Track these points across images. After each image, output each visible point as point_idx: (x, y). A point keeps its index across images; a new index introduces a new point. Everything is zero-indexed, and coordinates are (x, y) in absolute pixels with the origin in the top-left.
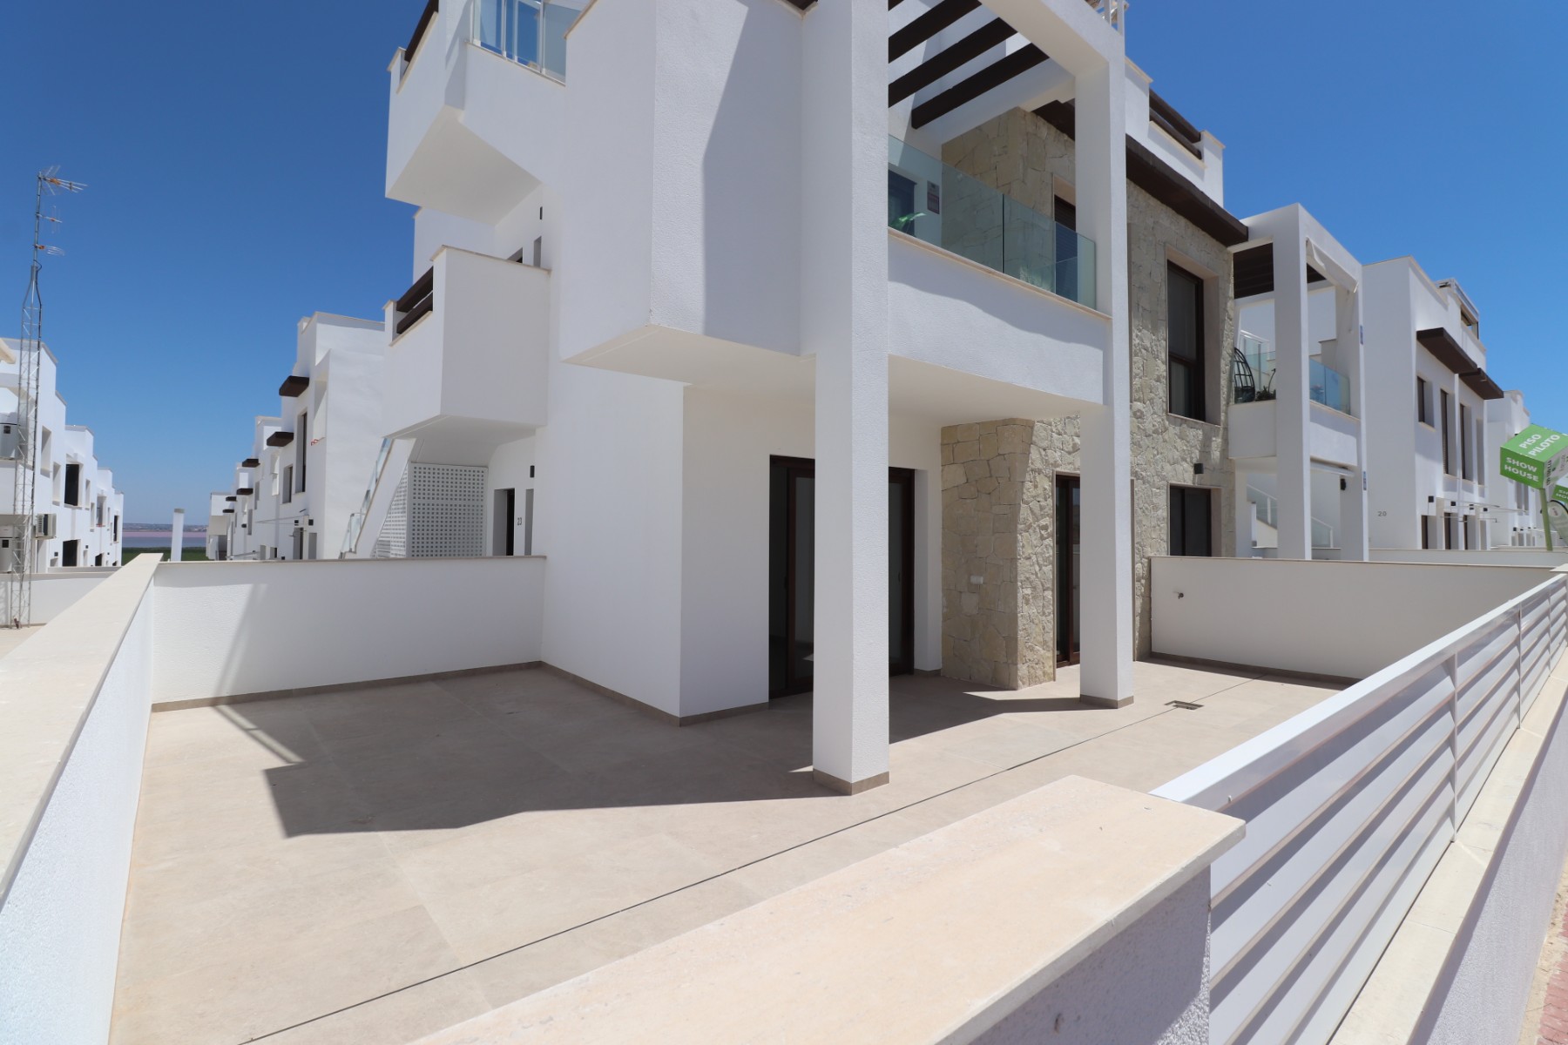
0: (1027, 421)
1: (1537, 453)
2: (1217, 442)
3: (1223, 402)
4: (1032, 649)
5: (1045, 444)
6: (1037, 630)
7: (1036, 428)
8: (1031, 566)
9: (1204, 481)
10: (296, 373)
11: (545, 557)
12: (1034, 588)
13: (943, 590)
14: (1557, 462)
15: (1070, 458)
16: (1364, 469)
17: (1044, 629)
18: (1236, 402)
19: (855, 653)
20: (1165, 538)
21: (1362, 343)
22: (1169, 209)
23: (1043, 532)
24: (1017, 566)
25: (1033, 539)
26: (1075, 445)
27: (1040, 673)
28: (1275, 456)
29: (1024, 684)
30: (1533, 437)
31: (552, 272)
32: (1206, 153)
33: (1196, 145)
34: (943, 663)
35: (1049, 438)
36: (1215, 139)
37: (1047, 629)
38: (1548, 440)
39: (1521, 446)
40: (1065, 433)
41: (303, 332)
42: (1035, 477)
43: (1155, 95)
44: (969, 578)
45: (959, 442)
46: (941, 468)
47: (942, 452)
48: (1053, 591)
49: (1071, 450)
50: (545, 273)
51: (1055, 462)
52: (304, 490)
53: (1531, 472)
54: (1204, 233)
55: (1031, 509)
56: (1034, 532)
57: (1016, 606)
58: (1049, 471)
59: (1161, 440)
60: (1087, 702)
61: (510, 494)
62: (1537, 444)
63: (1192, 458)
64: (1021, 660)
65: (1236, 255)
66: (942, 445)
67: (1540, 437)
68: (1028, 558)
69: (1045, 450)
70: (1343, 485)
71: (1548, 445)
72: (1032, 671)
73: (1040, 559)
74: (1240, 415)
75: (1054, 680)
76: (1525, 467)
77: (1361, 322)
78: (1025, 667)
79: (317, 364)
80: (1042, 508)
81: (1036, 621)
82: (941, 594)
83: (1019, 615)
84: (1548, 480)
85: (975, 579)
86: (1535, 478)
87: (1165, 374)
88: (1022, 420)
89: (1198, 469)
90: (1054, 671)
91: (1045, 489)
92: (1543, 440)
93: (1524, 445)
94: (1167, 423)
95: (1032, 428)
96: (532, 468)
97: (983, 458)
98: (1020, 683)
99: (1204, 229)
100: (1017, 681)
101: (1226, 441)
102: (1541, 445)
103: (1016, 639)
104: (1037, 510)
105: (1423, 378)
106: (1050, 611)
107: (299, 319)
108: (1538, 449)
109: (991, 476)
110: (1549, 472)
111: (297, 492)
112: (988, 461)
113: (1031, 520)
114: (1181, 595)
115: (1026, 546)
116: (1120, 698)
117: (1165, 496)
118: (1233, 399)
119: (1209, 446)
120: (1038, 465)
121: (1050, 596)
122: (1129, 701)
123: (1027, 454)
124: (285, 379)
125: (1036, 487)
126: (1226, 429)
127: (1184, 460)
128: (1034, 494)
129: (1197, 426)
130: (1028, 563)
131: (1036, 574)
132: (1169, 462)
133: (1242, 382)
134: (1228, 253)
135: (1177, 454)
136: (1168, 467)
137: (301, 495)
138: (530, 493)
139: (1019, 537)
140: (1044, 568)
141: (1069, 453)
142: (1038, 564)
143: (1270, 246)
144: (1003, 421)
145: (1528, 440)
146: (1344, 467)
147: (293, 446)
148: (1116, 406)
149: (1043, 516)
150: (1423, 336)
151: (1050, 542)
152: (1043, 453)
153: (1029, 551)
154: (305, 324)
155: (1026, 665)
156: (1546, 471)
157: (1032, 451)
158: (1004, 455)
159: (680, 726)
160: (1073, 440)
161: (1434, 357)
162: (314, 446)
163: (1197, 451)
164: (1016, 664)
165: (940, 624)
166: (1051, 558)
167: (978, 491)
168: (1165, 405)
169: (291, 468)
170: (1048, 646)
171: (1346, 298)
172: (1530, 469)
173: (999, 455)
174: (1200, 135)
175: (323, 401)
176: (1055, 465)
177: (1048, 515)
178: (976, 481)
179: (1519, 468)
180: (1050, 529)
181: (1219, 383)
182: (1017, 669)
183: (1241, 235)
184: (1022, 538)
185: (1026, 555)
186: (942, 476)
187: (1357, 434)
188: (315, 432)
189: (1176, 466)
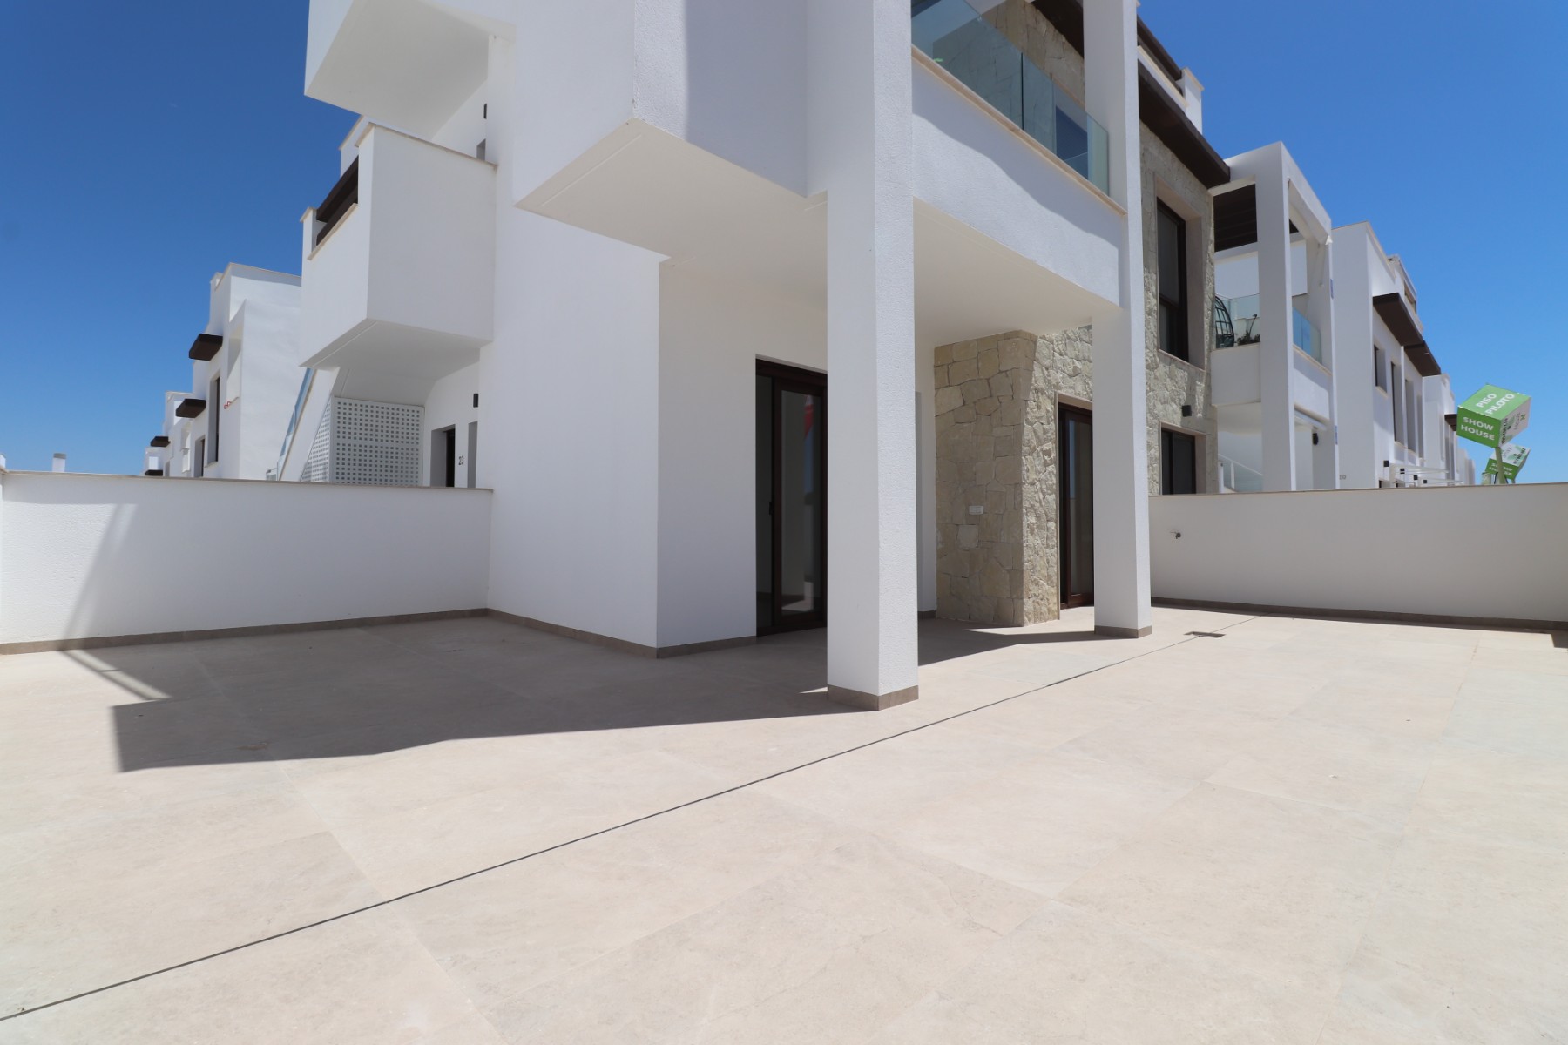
0: (1030, 334)
1: (1493, 411)
2: (1200, 386)
3: (1206, 347)
4: (1037, 583)
5: (1047, 362)
6: (1042, 562)
7: (1038, 344)
8: (1035, 493)
9: (1190, 426)
10: (209, 331)
11: (491, 491)
12: (1038, 517)
13: (938, 524)
14: (1512, 421)
15: (1071, 382)
16: (1336, 423)
17: (1048, 563)
18: (1218, 347)
19: (881, 539)
20: (1157, 480)
21: (1332, 297)
22: (1158, 139)
23: (1046, 457)
24: (1022, 491)
25: (1037, 464)
26: (1075, 368)
27: (1045, 609)
28: (1259, 401)
29: (1029, 620)
30: (1489, 396)
31: (499, 168)
32: (1187, 91)
33: (1178, 82)
34: (938, 603)
35: (1052, 357)
36: (1195, 79)
37: (1051, 563)
38: (1503, 399)
39: (1477, 405)
40: (1066, 354)
41: (217, 288)
42: (1038, 397)
43: (1142, 22)
44: (967, 509)
45: (954, 362)
46: (934, 392)
47: (935, 373)
48: (1056, 522)
49: (1072, 372)
50: (491, 168)
51: (1058, 383)
52: (217, 460)
53: (1487, 431)
54: (1188, 170)
55: (1035, 431)
56: (1038, 456)
57: (1021, 535)
58: (1050, 392)
59: (1153, 377)
60: (1102, 632)
61: (450, 434)
62: (1493, 402)
63: (1180, 400)
64: (1027, 593)
65: (1217, 198)
66: (935, 367)
67: (1495, 396)
68: (1033, 484)
69: (1047, 369)
70: (1315, 439)
71: (1504, 403)
72: (1037, 607)
73: (1044, 486)
74: (1222, 360)
75: (1059, 619)
76: (1482, 426)
77: (1331, 276)
78: (1030, 602)
79: (230, 320)
80: (1045, 432)
81: (1041, 553)
82: (935, 530)
83: (1025, 545)
84: (1504, 439)
85: (974, 510)
86: (1491, 437)
87: (1155, 308)
88: (1026, 333)
89: (1187, 411)
90: (1058, 612)
91: (1048, 411)
92: (1498, 399)
93: (1480, 405)
94: (1158, 359)
95: (1035, 343)
96: (476, 396)
97: (982, 377)
98: (1026, 618)
99: (1188, 166)
100: (1023, 617)
101: (1209, 387)
102: (1497, 403)
103: (1022, 572)
104: (1040, 433)
105: (1378, 346)
106: (1054, 543)
107: (211, 276)
108: (1494, 408)
109: (991, 396)
110: (1505, 430)
111: (210, 462)
112: (988, 379)
113: (1035, 443)
114: (1178, 535)
115: (1030, 471)
116: (1140, 626)
117: (1157, 435)
118: (1214, 346)
119: (1194, 390)
120: (1041, 384)
121: (1053, 526)
122: (1148, 631)
123: (1030, 370)
124: (195, 337)
125: (1039, 407)
126: (1209, 375)
127: (1173, 401)
128: (1037, 414)
129: (1184, 368)
130: (1032, 489)
131: (1040, 502)
132: (1160, 401)
133: (1222, 329)
134: (1209, 195)
135: (1167, 393)
136: (1159, 406)
137: (214, 466)
138: (473, 427)
139: (1024, 461)
140: (1047, 496)
141: (1070, 376)
142: (1042, 491)
143: (1253, 187)
144: (1005, 334)
145: (1484, 399)
146: (1318, 420)
147: (205, 415)
148: (1133, 309)
149: (1046, 441)
150: (1379, 302)
151: (1053, 469)
152: (1046, 372)
153: (1033, 476)
154: (218, 281)
155: (1031, 600)
156: (1502, 429)
157: (1035, 368)
158: (1006, 371)
159: (658, 657)
160: (1074, 363)
161: (1385, 326)
162: (228, 408)
163: (1184, 393)
164: (1022, 599)
165: (935, 562)
166: (1054, 487)
167: (977, 414)
168: (1156, 340)
169: (203, 441)
170: (1052, 582)
171: (1317, 251)
172: (1486, 428)
173: (1001, 372)
174: (1181, 73)
175: (238, 361)
176: (1057, 386)
177: (1051, 440)
178: (975, 403)
179: (1476, 427)
180: (1053, 455)
181: (1203, 328)
182: (1023, 604)
183: (1223, 175)
184: (1027, 461)
185: (1030, 480)
186: (936, 400)
187: (1329, 387)
188: (228, 394)
189: (1167, 406)
